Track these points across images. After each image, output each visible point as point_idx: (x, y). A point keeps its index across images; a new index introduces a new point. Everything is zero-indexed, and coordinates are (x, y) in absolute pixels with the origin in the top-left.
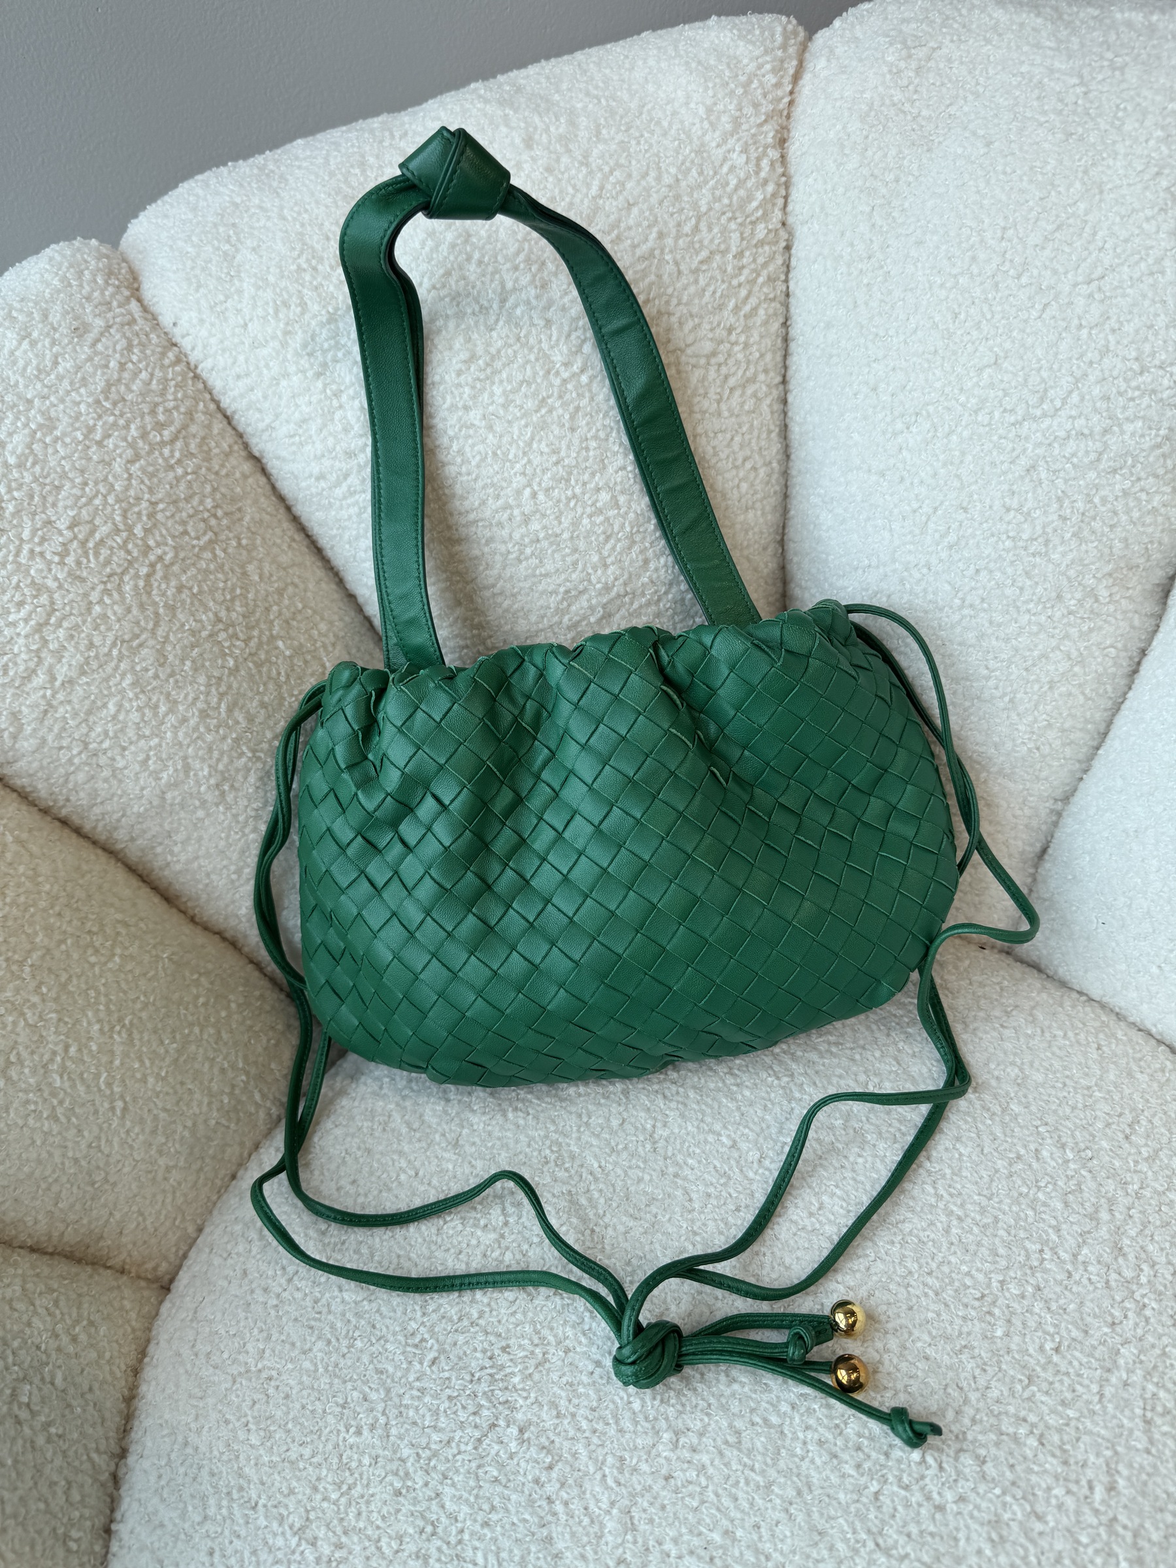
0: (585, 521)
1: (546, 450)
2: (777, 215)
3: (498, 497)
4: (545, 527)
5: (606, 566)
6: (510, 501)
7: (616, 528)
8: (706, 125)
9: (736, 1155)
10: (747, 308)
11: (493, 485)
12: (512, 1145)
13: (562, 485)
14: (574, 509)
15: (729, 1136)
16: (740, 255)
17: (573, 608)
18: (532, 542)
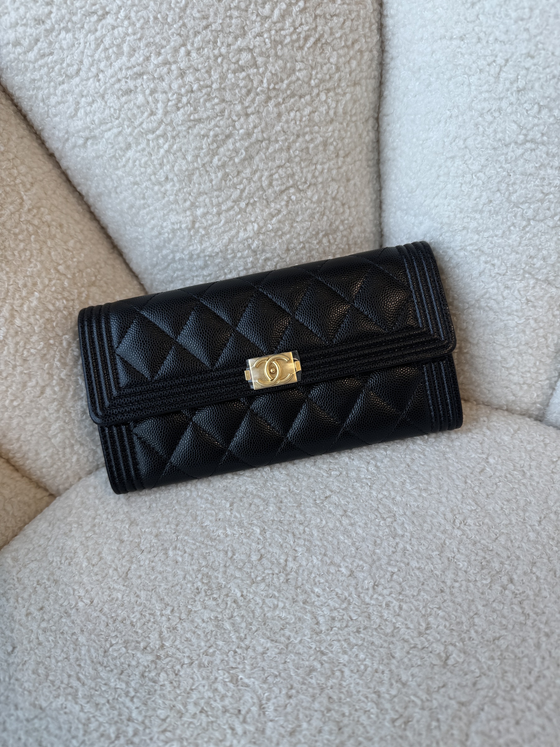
0: (230, 76)
1: (197, 15)
3: (159, 54)
4: (198, 80)
5: (247, 115)
6: (169, 57)
7: (255, 83)
9: (353, 582)
11: (154, 43)
12: (170, 578)
13: (211, 46)
14: (221, 65)
15: (347, 567)
17: (222, 150)
18: (187, 92)
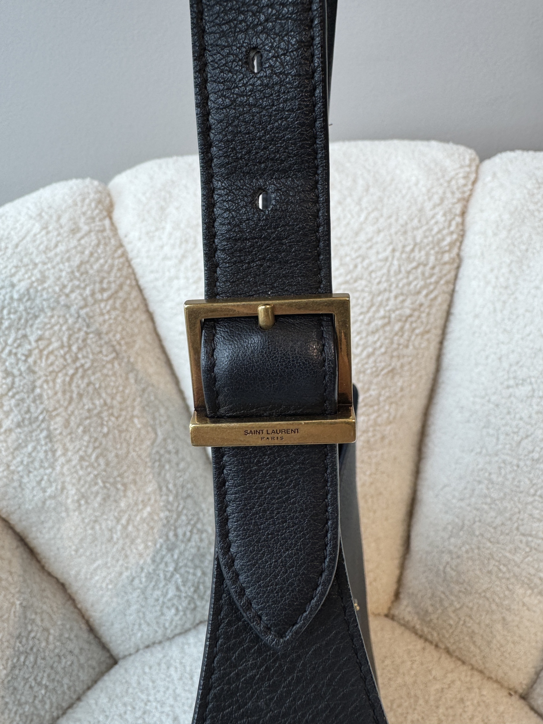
2: (455, 251)
8: (426, 197)
10: (432, 296)
16: (433, 268)
